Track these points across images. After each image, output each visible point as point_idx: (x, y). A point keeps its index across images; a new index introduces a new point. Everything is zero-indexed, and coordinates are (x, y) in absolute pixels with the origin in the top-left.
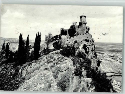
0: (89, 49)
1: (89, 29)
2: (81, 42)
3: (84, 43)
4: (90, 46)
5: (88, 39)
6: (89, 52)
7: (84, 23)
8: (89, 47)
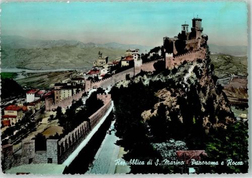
0: (202, 72)
1: (206, 38)
2: (192, 62)
3: (195, 64)
4: (203, 67)
5: (201, 58)
6: (202, 75)
7: (198, 30)
8: (202, 69)
